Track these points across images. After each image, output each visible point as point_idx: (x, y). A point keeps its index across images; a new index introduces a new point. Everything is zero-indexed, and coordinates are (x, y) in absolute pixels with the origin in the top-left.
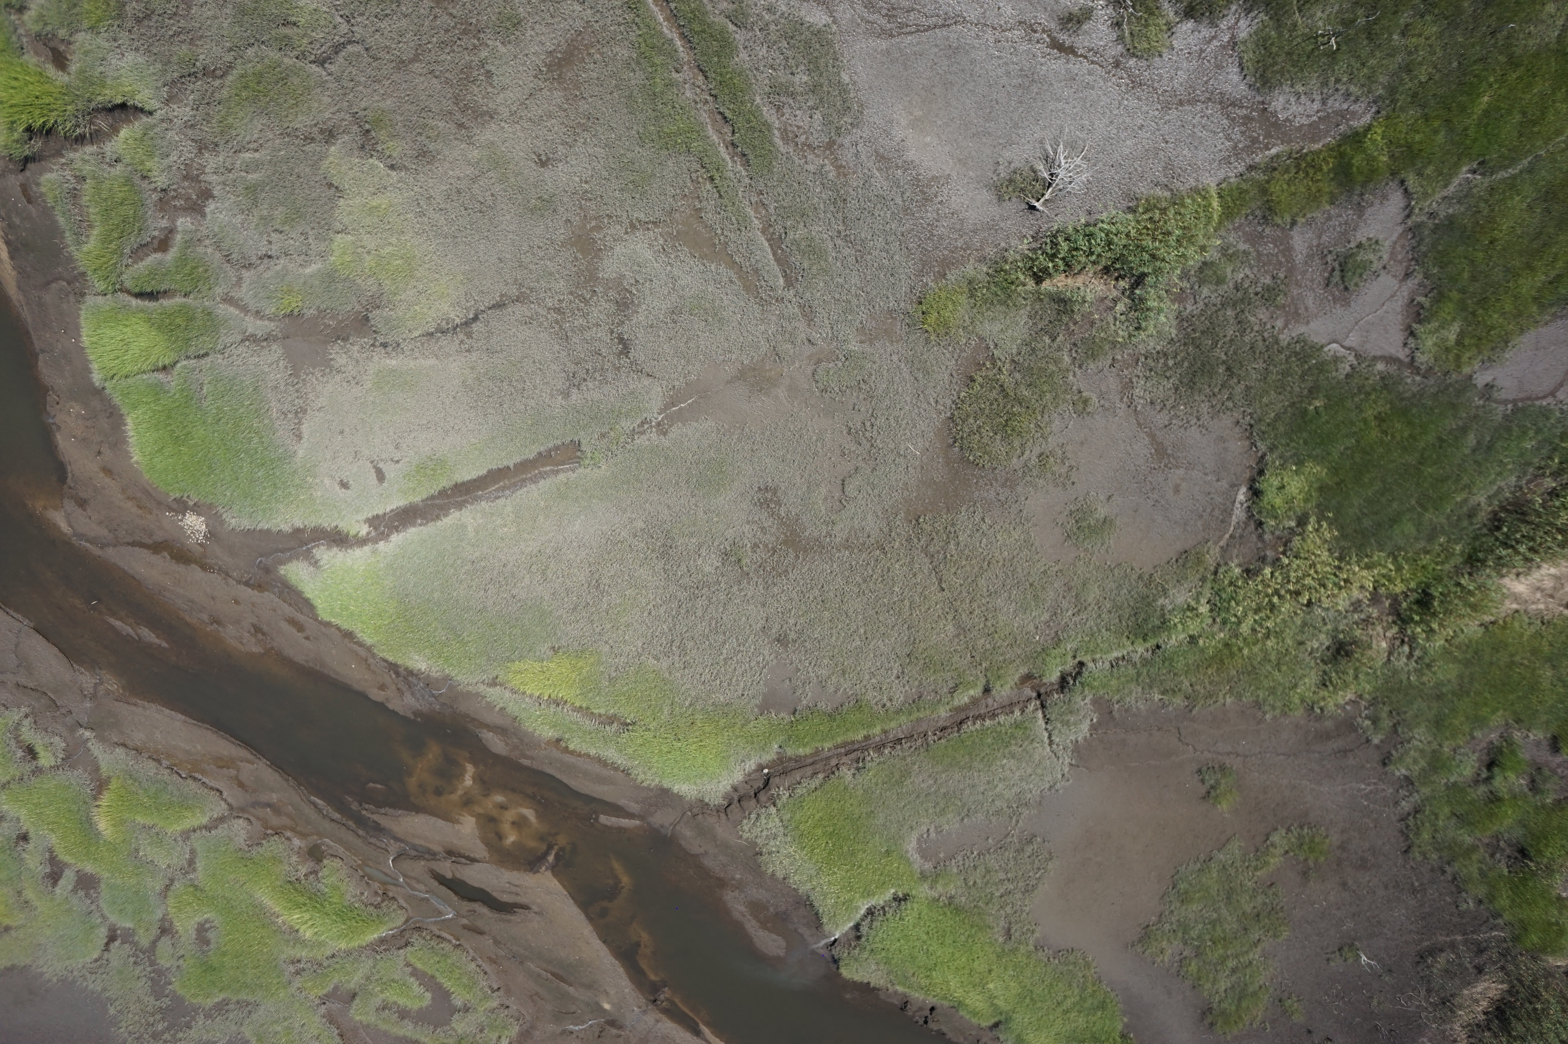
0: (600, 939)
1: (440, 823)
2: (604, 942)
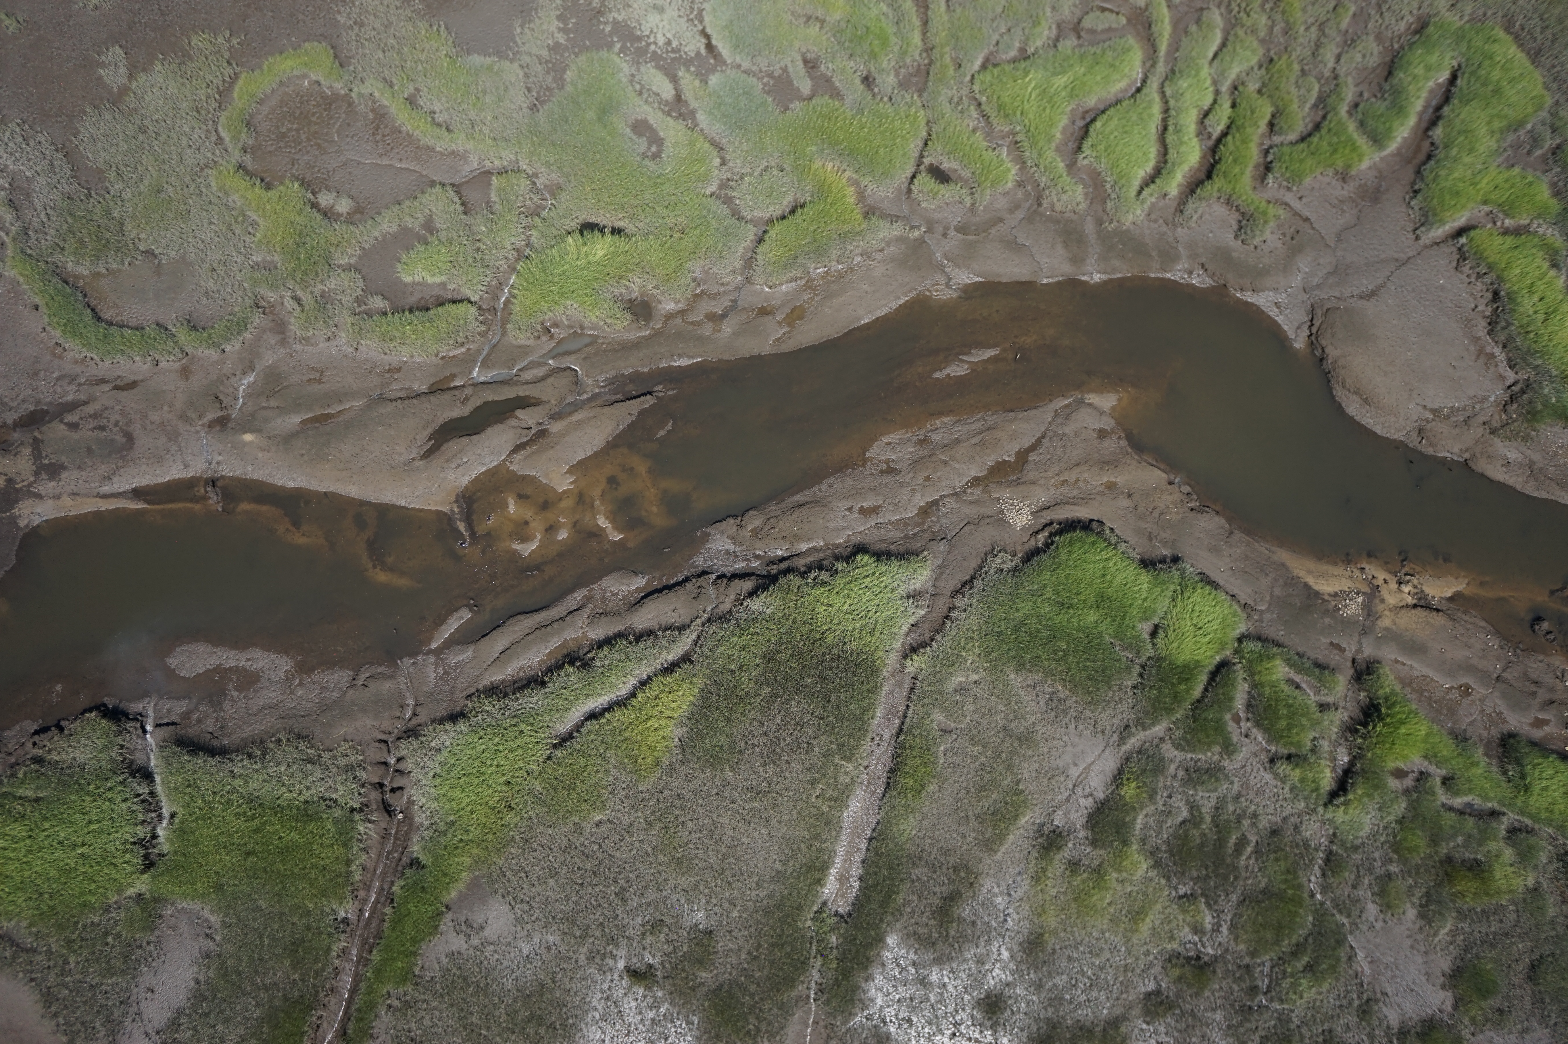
0: (333, 493)
1: (581, 456)
2: (325, 493)
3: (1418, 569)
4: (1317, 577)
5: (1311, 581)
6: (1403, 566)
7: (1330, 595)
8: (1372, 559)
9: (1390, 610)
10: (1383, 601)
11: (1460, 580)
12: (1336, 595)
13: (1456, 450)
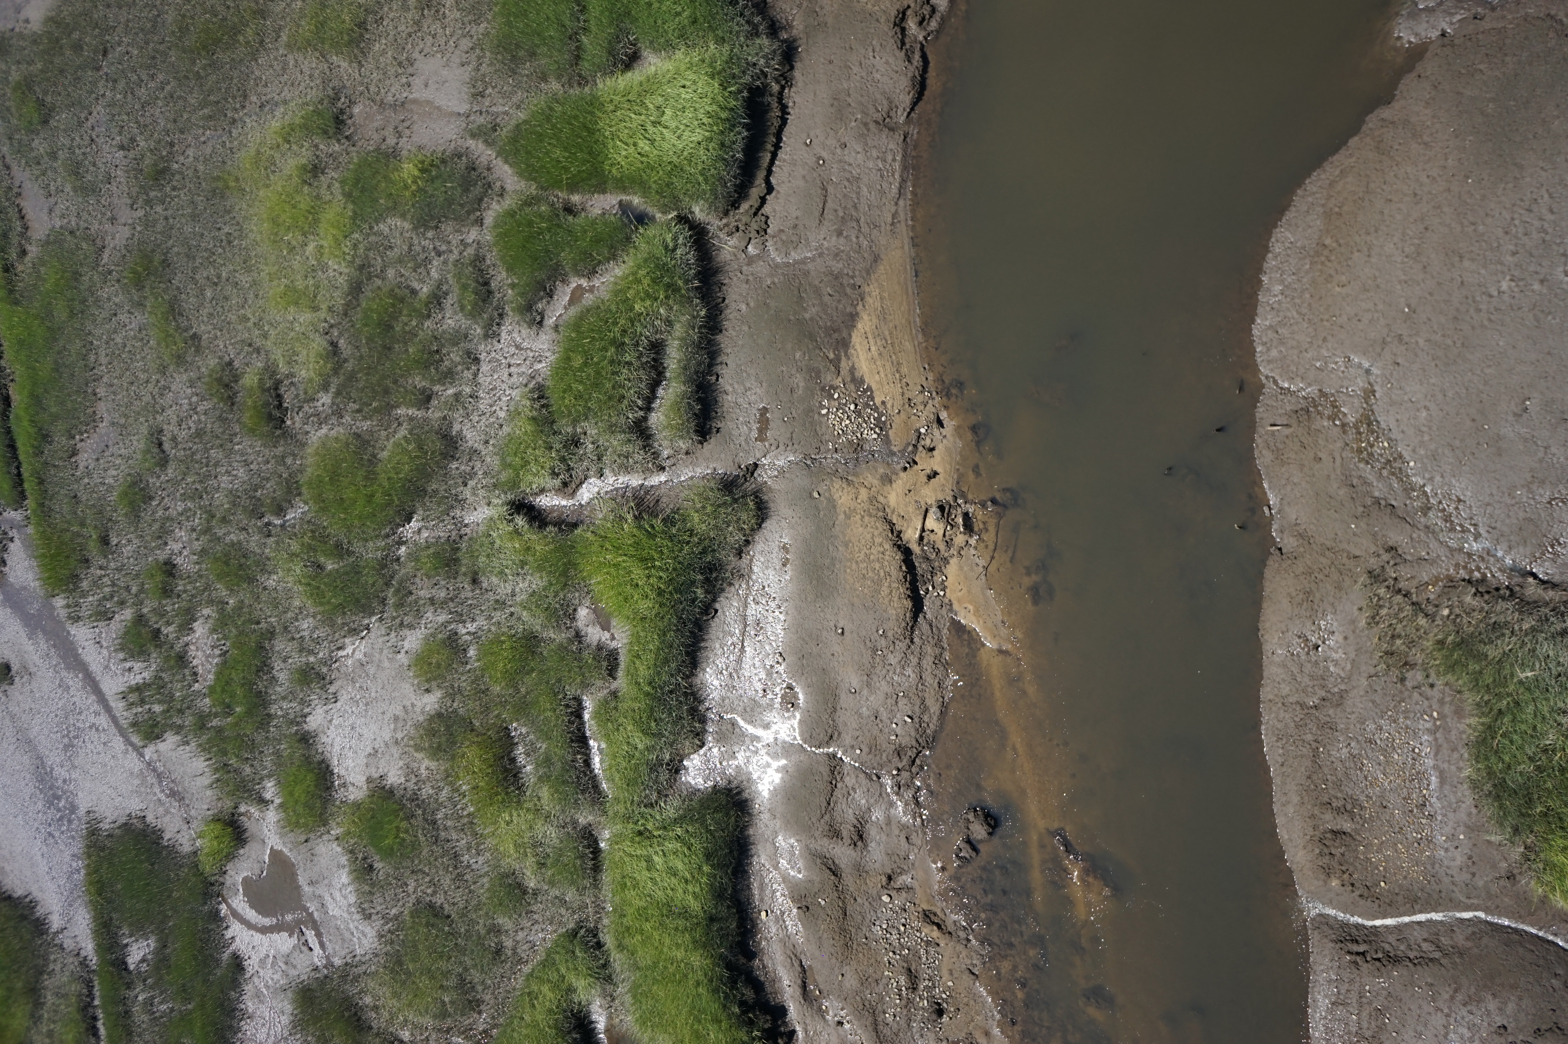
3: (989, 537)
4: (878, 334)
5: (865, 324)
6: (984, 505)
7: (852, 370)
8: (969, 435)
9: (872, 499)
10: (887, 480)
11: (1004, 632)
12: (858, 381)
13: (1292, 514)
